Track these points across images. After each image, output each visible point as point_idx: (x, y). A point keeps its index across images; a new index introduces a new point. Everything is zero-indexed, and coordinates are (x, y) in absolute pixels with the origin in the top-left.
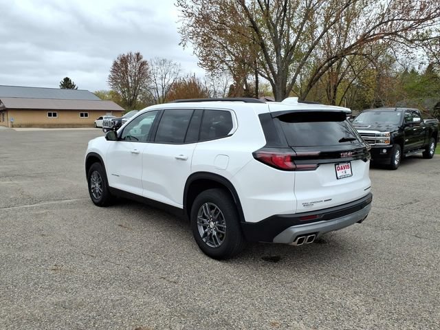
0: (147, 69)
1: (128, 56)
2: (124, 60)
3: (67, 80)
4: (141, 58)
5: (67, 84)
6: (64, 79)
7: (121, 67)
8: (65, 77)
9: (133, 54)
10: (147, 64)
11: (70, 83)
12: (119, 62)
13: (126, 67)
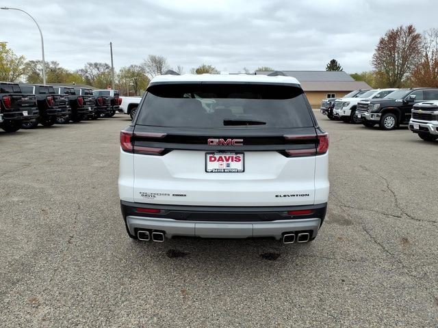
0: (420, 43)
1: (397, 31)
2: (393, 36)
3: (333, 62)
4: (414, 32)
5: (333, 66)
6: (331, 62)
7: (389, 44)
8: (332, 59)
9: (404, 28)
10: (420, 38)
11: (336, 65)
12: (386, 39)
13: (394, 44)
